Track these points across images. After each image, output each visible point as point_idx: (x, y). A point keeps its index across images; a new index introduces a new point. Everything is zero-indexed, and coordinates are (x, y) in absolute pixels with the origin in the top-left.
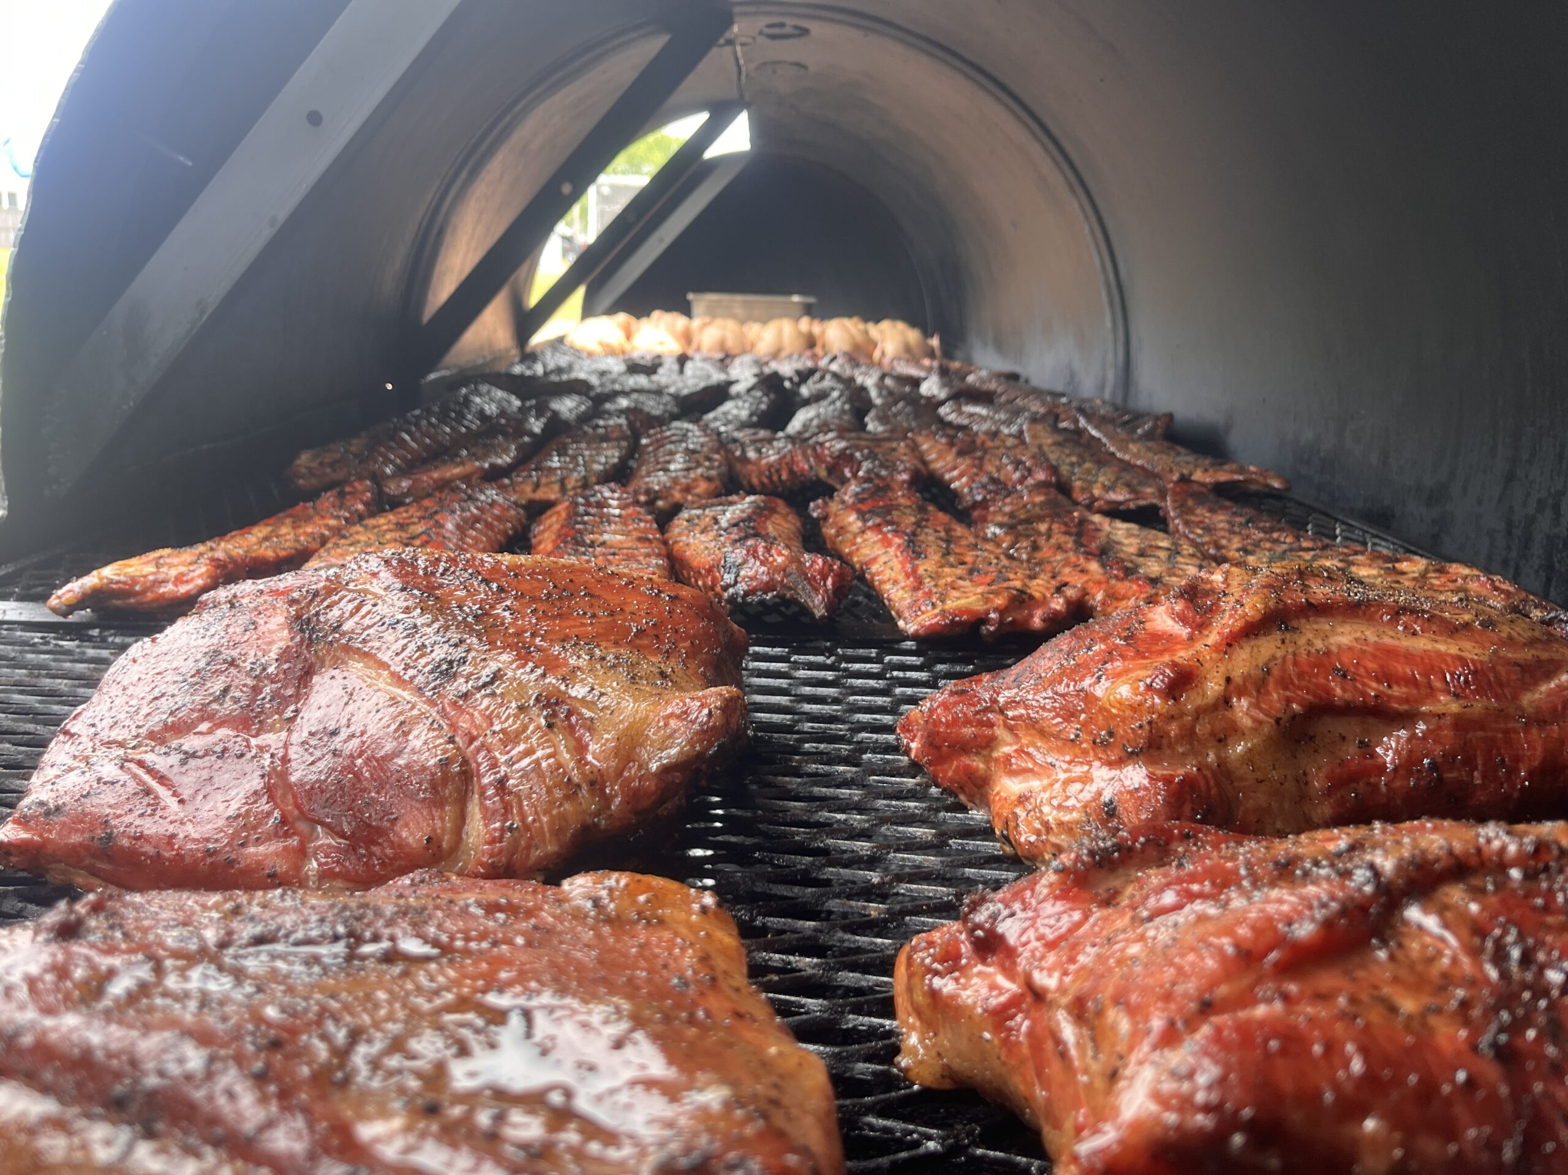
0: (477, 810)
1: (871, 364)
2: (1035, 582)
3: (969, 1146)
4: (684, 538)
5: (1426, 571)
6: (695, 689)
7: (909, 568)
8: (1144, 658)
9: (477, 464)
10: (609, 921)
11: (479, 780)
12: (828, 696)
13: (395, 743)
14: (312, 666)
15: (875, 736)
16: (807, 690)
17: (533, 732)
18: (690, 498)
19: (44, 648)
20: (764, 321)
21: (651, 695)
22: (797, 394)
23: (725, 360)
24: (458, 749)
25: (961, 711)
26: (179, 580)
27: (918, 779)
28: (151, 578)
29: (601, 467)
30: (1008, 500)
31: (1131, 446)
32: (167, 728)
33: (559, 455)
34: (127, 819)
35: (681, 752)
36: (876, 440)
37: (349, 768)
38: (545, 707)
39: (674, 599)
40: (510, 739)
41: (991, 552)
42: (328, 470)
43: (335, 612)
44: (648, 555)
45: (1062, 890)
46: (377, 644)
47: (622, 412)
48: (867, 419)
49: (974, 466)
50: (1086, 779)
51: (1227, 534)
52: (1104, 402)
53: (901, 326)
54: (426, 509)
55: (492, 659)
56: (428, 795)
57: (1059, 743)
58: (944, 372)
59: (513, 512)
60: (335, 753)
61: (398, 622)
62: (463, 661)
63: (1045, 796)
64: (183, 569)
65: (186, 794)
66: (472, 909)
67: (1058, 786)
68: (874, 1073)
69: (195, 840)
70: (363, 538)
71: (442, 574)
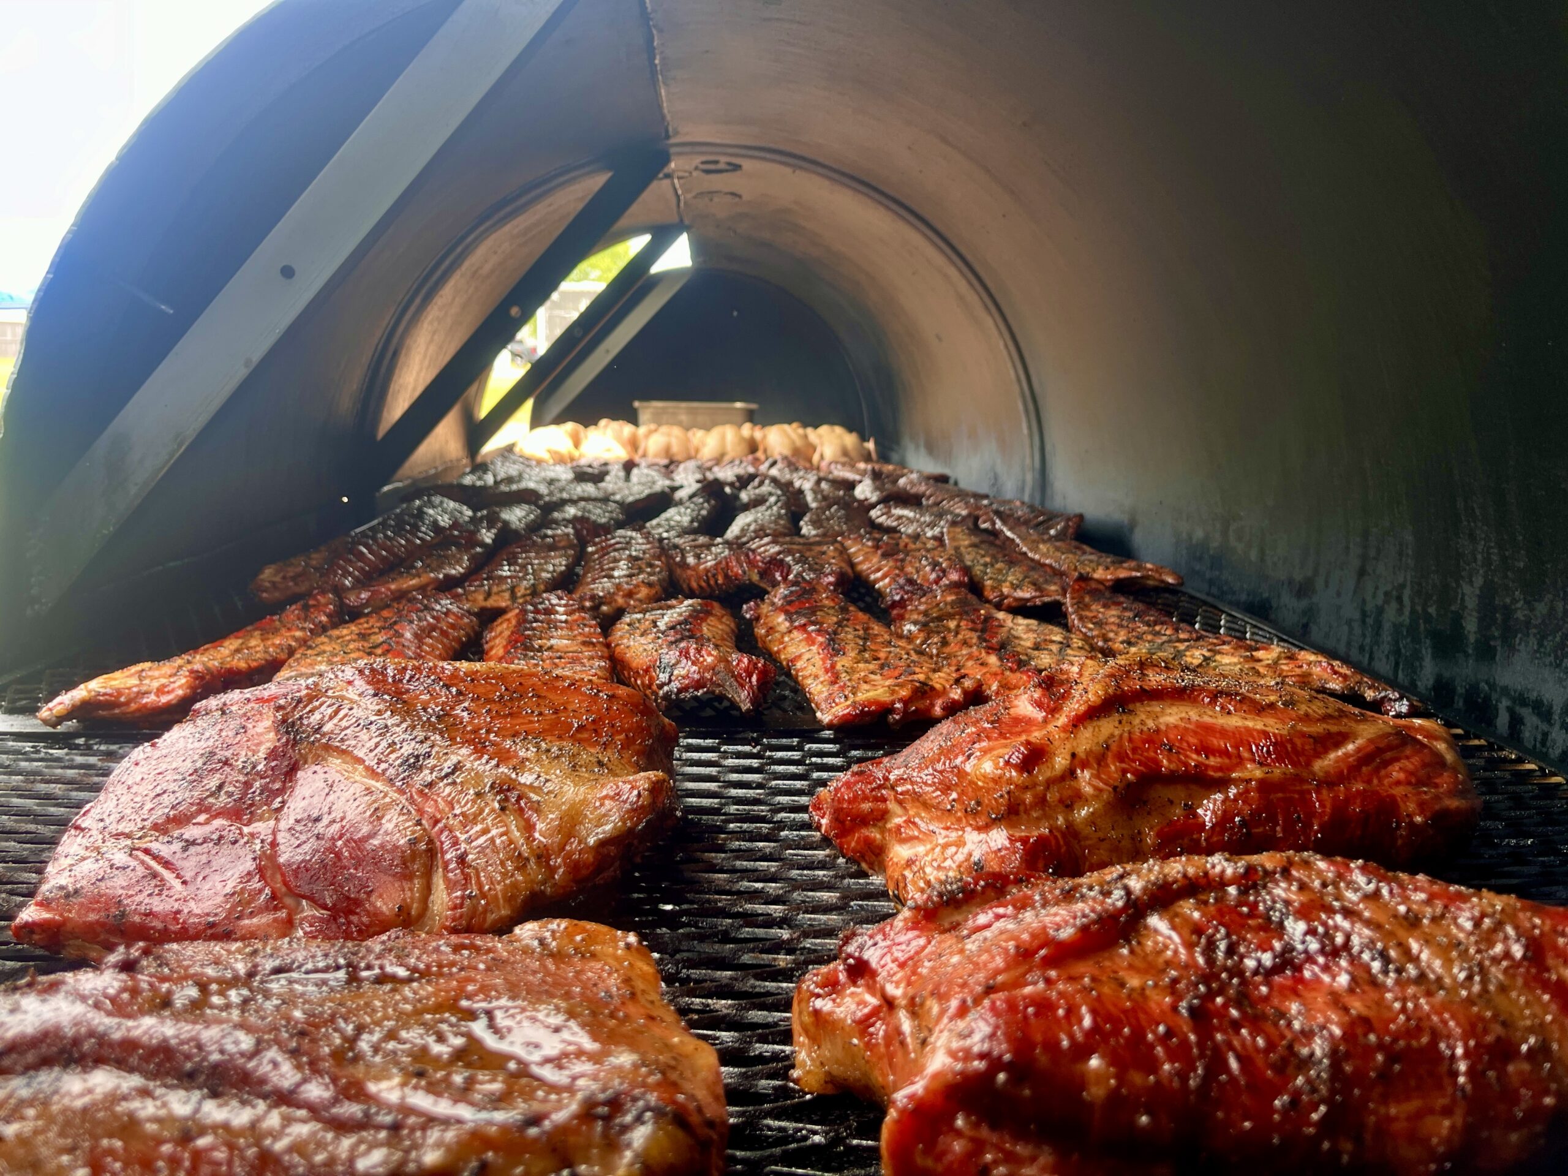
0: (441, 882)
1: (811, 467)
2: (937, 675)
3: (847, 1137)
4: (625, 641)
5: (1279, 658)
6: (628, 775)
7: (828, 664)
8: (1006, 738)
9: (432, 575)
10: (552, 955)
11: (442, 857)
12: (753, 782)
13: (370, 826)
14: (296, 763)
15: (792, 815)
16: (735, 777)
17: (488, 815)
18: (632, 602)
19: (37, 756)
20: (708, 428)
21: (589, 780)
22: (736, 497)
23: (670, 466)
24: (425, 830)
25: (860, 789)
26: (160, 691)
27: (828, 852)
28: (135, 689)
29: (549, 575)
30: (923, 600)
31: (1041, 546)
32: (169, 820)
33: (509, 565)
34: (138, 899)
35: (614, 828)
36: (809, 544)
37: (331, 850)
38: (498, 793)
39: (611, 697)
40: (468, 820)
41: (903, 648)
42: (291, 584)
43: (316, 717)
44: (591, 658)
45: (913, 923)
46: (353, 743)
47: (568, 522)
48: (802, 523)
49: (897, 568)
50: (960, 843)
51: (1114, 628)
52: (1023, 503)
53: (839, 430)
54: (385, 619)
55: (453, 753)
56: (398, 870)
57: (939, 813)
58: (876, 476)
59: (466, 620)
60: (318, 837)
61: (371, 723)
62: (428, 755)
63: (929, 858)
64: (164, 681)
65: (188, 876)
66: (443, 948)
67: (938, 849)
68: (774, 1088)
69: (196, 915)
70: (328, 648)
71: (409, 681)
